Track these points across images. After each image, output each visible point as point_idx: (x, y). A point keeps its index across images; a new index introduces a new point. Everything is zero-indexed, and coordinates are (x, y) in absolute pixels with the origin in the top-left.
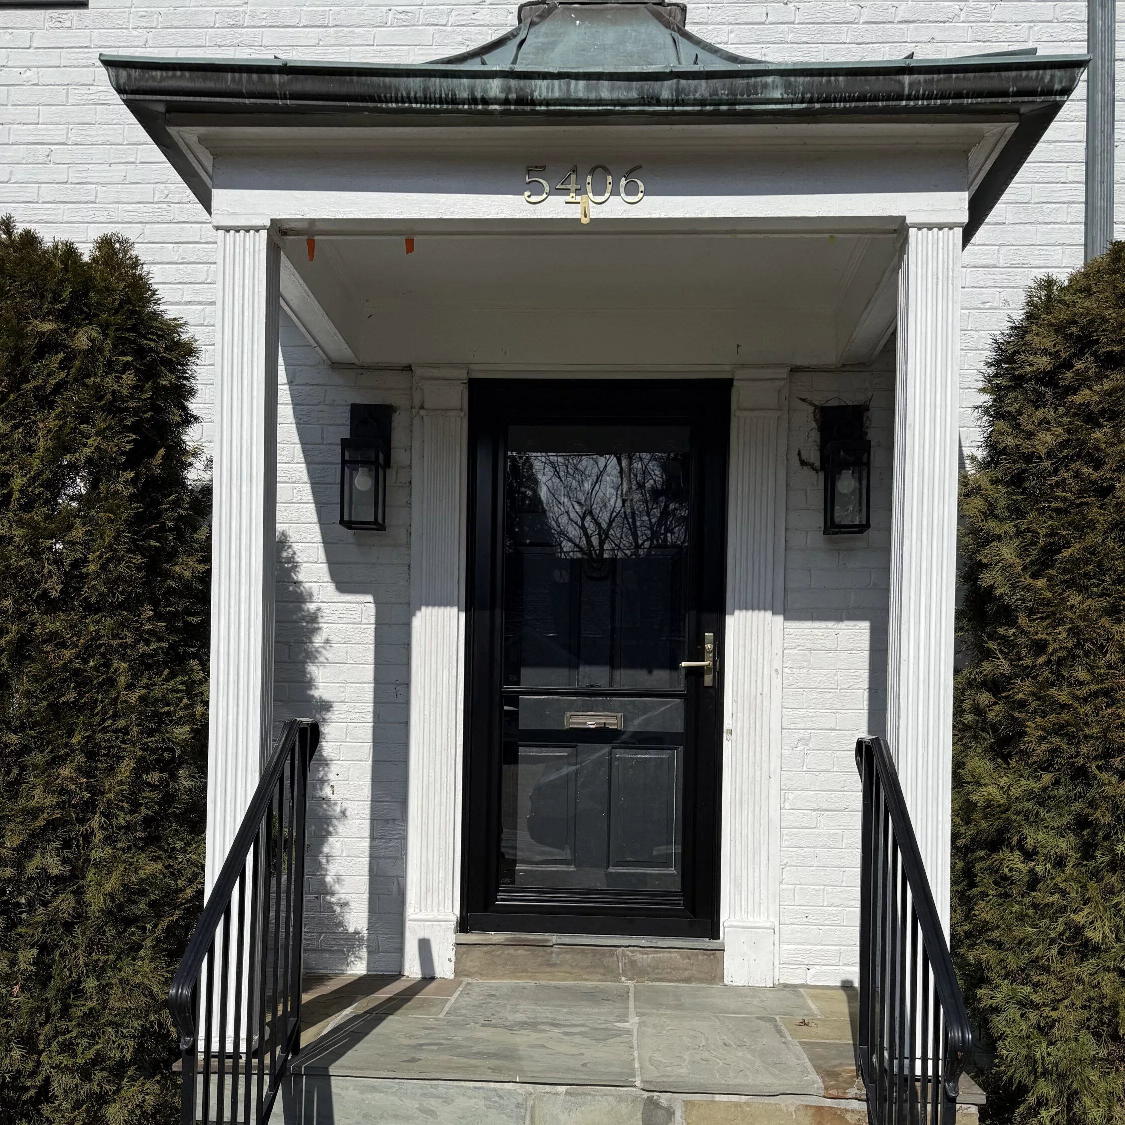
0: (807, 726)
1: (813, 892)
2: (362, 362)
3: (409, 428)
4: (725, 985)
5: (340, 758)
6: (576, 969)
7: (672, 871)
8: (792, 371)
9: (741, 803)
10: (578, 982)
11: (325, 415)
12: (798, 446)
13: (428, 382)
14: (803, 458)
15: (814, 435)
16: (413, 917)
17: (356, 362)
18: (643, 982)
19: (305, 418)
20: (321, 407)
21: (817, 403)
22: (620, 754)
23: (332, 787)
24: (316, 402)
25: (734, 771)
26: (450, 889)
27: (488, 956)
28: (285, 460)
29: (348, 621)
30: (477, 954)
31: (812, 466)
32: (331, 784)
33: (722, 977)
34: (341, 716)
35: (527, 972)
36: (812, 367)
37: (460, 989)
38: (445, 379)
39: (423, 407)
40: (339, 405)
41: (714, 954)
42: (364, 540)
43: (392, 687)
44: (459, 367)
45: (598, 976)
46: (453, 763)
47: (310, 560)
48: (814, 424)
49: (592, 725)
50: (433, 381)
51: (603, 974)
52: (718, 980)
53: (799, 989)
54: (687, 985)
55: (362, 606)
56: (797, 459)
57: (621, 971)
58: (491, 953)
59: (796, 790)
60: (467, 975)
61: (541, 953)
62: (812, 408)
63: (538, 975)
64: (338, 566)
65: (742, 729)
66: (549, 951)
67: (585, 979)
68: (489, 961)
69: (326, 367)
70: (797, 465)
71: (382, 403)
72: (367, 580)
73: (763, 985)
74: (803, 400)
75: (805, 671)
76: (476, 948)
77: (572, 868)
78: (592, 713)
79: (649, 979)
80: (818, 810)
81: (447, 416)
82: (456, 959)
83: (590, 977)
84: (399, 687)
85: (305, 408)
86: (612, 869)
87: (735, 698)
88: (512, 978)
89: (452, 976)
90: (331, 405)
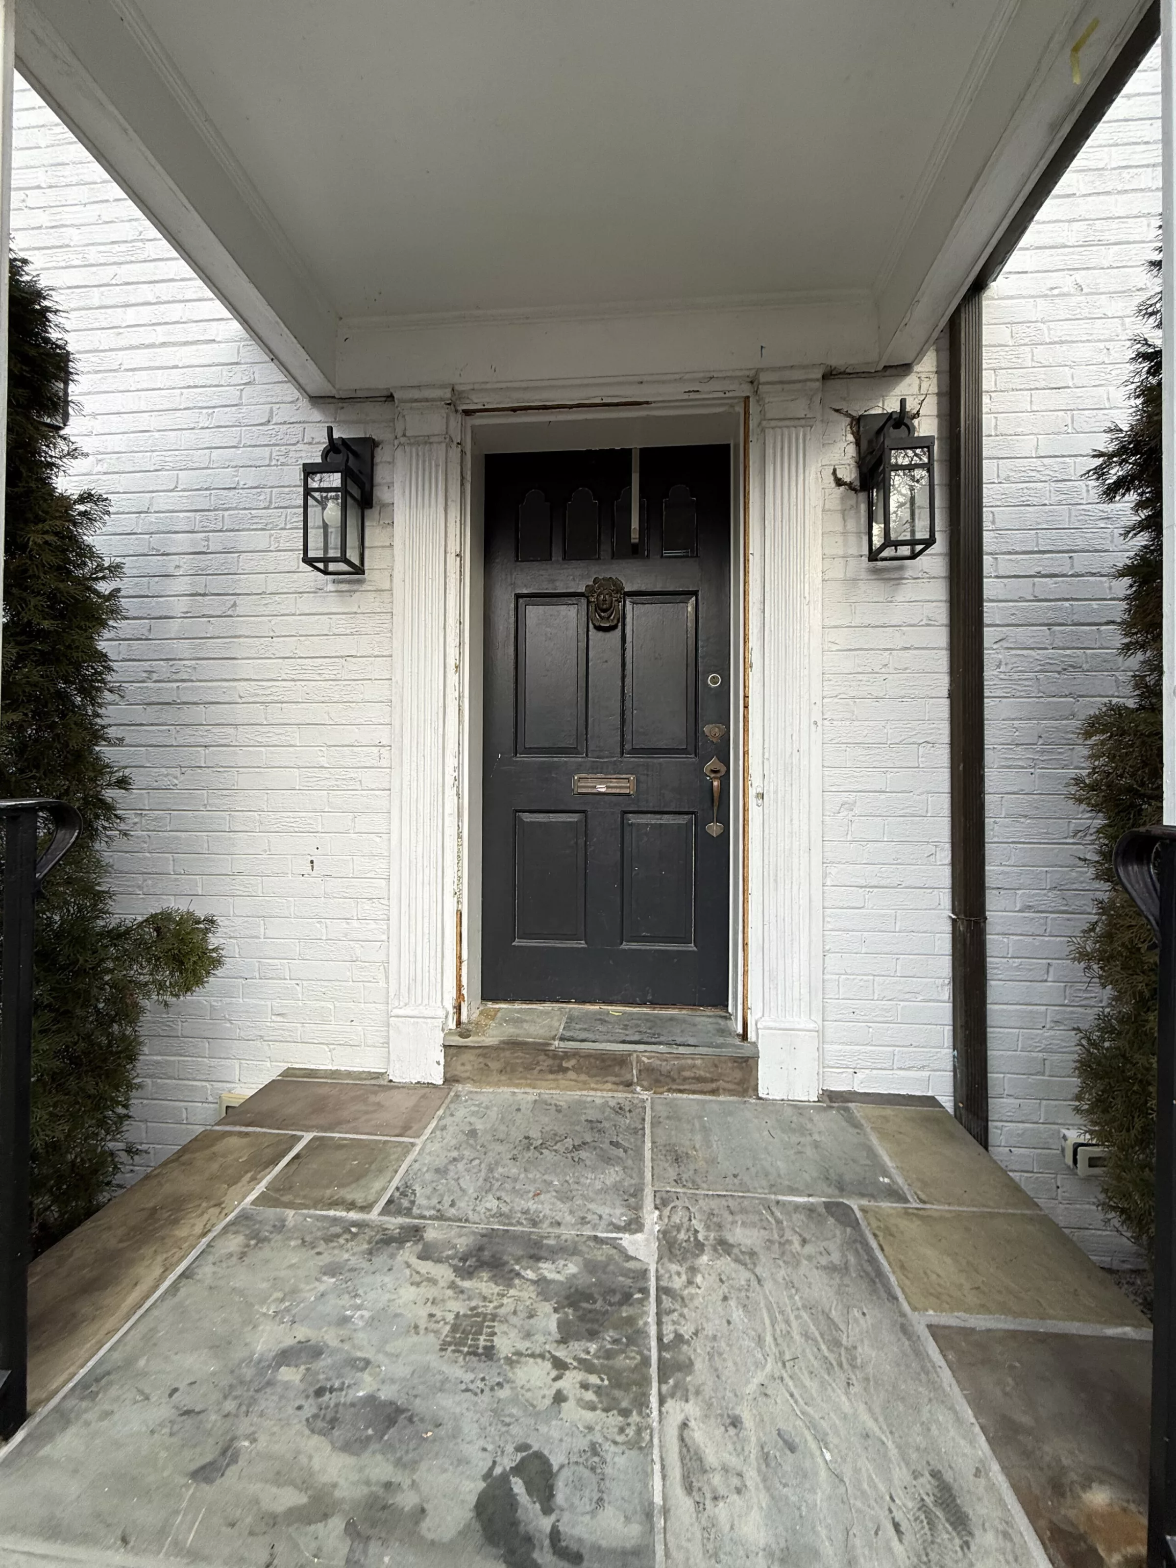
0: (852, 788)
1: (861, 983)
2: (338, 390)
3: (392, 463)
4: (761, 1099)
5: (320, 830)
6: (583, 1077)
7: (692, 947)
8: (825, 377)
9: (776, 881)
10: (585, 1093)
11: (303, 454)
12: (833, 463)
13: (409, 405)
14: (839, 476)
15: (851, 450)
16: (397, 1012)
17: (334, 392)
18: (662, 1093)
19: (282, 459)
20: (300, 446)
21: (854, 414)
22: (633, 819)
23: (312, 862)
24: (294, 441)
25: (766, 842)
26: (439, 980)
27: (481, 1060)
28: (262, 505)
29: (327, 677)
30: (468, 1056)
31: (850, 486)
32: (310, 858)
33: (756, 1089)
34: (321, 783)
35: (526, 1079)
36: (848, 371)
37: (440, 1112)
38: (427, 400)
39: (404, 435)
40: (318, 443)
41: (746, 1061)
42: (344, 587)
43: (375, 750)
44: (442, 386)
45: (609, 1086)
46: (440, 835)
47: (287, 612)
48: (851, 438)
49: (602, 789)
50: (414, 404)
51: (614, 1083)
52: (750, 1092)
53: (850, 1105)
54: (714, 1098)
55: (343, 660)
56: (832, 478)
57: (635, 1080)
58: (484, 1056)
59: (839, 863)
60: (457, 1081)
61: (542, 1057)
62: (848, 420)
63: (539, 1082)
64: (317, 617)
65: (776, 792)
66: (551, 1053)
67: (593, 1089)
68: (482, 1065)
69: (304, 403)
70: (833, 485)
71: (363, 436)
72: (348, 632)
73: (806, 1099)
74: (837, 411)
75: (848, 723)
76: (467, 1050)
77: (582, 944)
78: (602, 776)
79: (669, 1090)
80: (865, 887)
81: (431, 443)
82: (446, 1062)
83: (599, 1086)
84: (383, 750)
85: (283, 448)
86: (625, 946)
87: (766, 756)
88: (508, 1086)
89: (441, 1082)
90: (310, 443)
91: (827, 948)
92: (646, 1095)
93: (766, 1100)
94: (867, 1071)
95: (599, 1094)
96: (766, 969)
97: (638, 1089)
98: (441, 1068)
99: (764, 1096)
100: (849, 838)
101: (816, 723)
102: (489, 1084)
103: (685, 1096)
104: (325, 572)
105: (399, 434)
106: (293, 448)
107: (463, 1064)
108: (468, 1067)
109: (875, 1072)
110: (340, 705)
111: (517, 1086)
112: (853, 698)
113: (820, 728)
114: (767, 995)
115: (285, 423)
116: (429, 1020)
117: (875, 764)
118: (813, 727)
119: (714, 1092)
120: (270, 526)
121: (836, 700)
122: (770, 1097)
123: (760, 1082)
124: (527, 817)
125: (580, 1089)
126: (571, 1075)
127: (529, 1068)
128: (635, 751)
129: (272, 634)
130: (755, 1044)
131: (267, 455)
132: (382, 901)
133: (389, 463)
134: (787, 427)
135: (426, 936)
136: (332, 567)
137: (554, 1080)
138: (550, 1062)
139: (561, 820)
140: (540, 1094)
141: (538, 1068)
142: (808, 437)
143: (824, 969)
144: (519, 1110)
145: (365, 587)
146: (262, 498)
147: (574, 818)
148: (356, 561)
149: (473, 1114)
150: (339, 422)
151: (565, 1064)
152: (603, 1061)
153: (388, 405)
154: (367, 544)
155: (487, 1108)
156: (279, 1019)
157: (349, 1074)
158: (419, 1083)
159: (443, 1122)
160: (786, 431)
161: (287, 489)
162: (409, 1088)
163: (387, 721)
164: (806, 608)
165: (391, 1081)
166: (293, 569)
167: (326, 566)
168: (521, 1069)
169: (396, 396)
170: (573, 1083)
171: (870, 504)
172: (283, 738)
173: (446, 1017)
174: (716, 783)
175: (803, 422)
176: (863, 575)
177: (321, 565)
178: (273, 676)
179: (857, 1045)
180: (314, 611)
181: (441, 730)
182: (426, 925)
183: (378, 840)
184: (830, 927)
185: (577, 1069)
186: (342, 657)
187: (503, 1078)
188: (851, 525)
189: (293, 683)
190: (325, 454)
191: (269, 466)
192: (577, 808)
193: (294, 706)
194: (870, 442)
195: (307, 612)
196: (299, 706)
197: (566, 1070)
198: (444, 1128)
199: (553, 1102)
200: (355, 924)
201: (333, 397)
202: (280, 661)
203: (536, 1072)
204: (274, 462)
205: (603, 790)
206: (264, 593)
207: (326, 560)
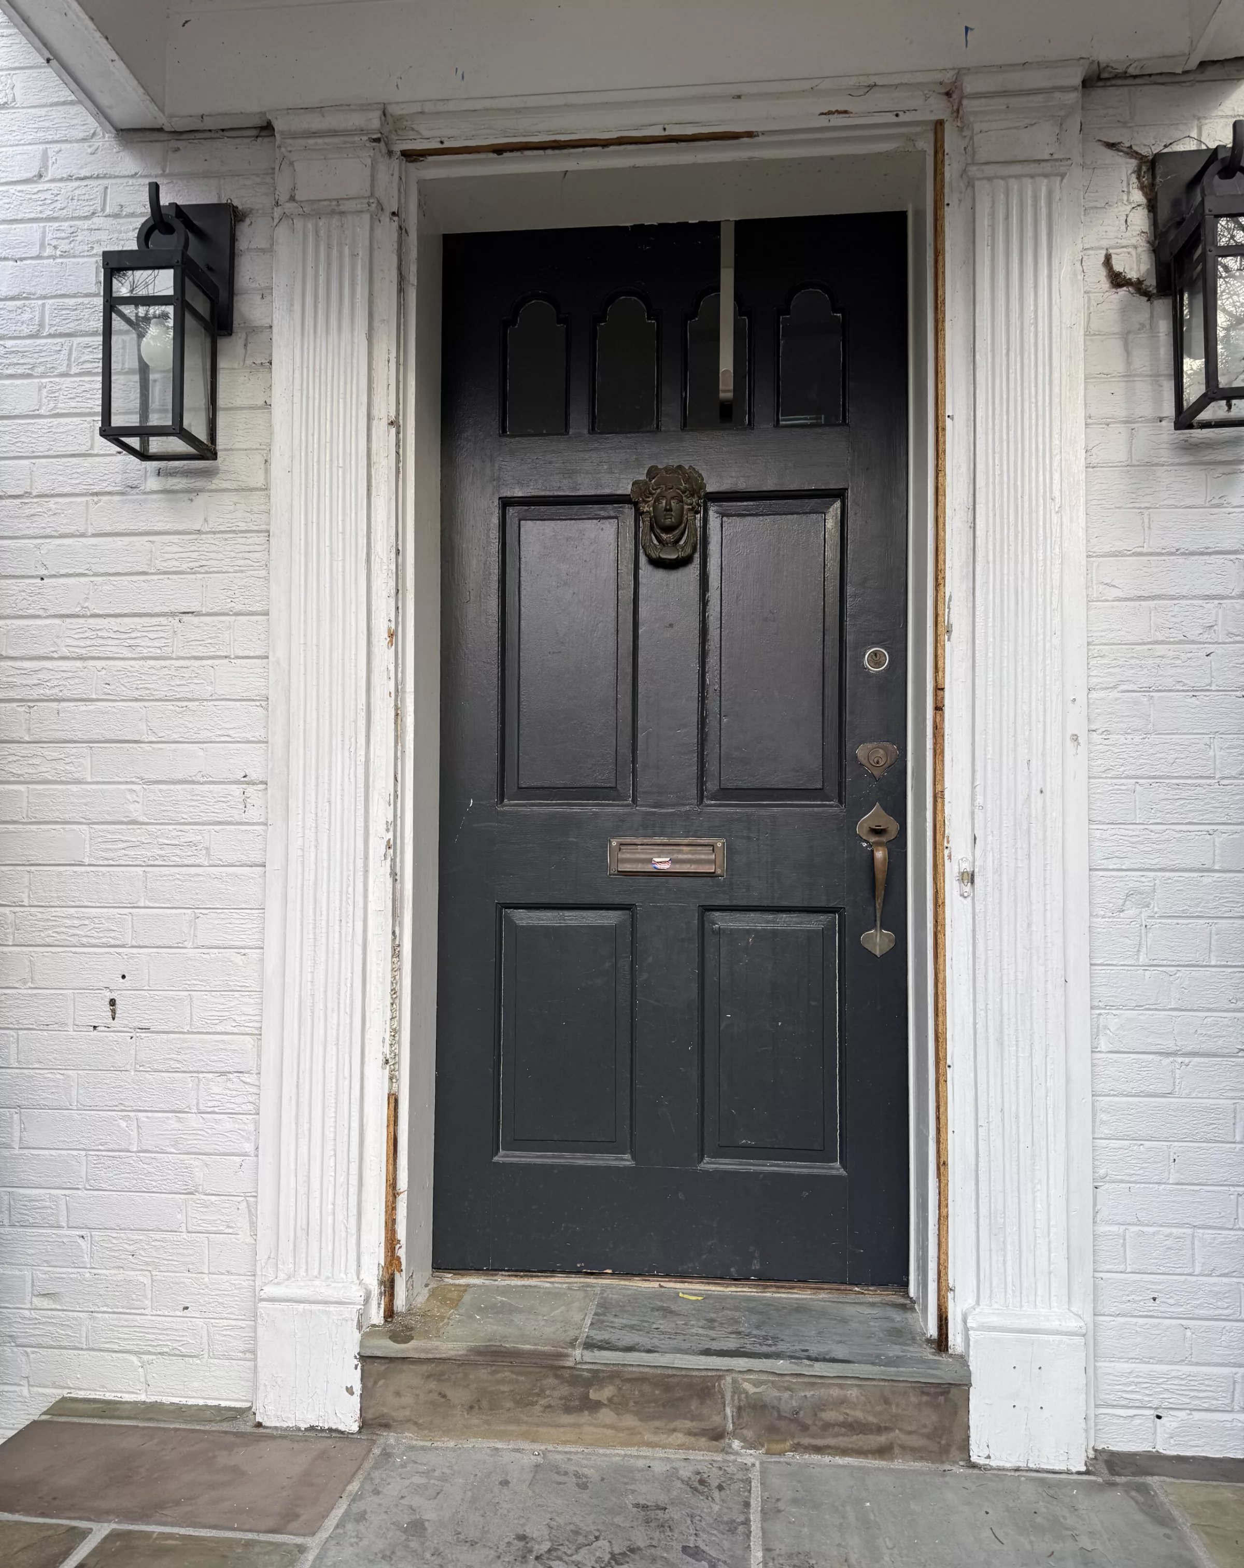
0: (1146, 863)
1: (1169, 1243)
2: (172, 116)
3: (269, 250)
4: (974, 1466)
5: (129, 941)
6: (630, 1421)
7: (836, 1168)
8: (1087, 84)
9: (1000, 1042)
10: (633, 1451)
11: (103, 236)
12: (1104, 243)
13: (302, 142)
14: (1117, 268)
15: (1140, 220)
16: (270, 1291)
17: (161, 120)
18: (781, 1453)
19: (64, 246)
20: (97, 221)
21: (1144, 151)
22: (722, 921)
23: (113, 1002)
24: (86, 211)
25: (980, 965)
26: (353, 1230)
27: (433, 1385)
28: (26, 331)
29: (146, 652)
30: (408, 1378)
31: (1138, 287)
32: (109, 995)
33: (965, 1447)
34: (131, 853)
35: (518, 1422)
36: (1132, 71)
37: (354, 1487)
38: (334, 133)
39: (292, 199)
40: (132, 215)
41: (945, 1393)
42: (178, 483)
43: (236, 790)
44: (364, 107)
45: (680, 1438)
46: (358, 950)
47: (72, 529)
48: (1138, 197)
49: (662, 863)
50: (311, 141)
51: (690, 1433)
52: (954, 1452)
53: (1149, 1479)
54: (883, 1463)
55: (174, 621)
56: (1103, 272)
57: (730, 1427)
58: (438, 1377)
59: (1123, 1007)
60: (387, 1426)
61: (551, 1381)
62: (1133, 163)
63: (542, 1430)
64: (127, 540)
65: (998, 871)
66: (566, 1374)
67: (650, 1445)
68: (434, 1396)
69: (106, 141)
70: (1105, 284)
71: (215, 201)
72: (184, 567)
73: (1063, 1467)
74: (1112, 146)
75: (1137, 739)
76: (406, 1367)
77: (626, 1161)
78: (666, 840)
79: (796, 1448)
80: (1174, 1054)
81: (342, 213)
82: (364, 1388)
83: (662, 1438)
84: (250, 790)
85: (67, 224)
86: (708, 1164)
87: (979, 800)
88: (484, 1436)
89: (355, 1428)
90: (116, 216)
91: (1102, 1172)
92: (751, 1457)
93: (986, 1468)
94: (1182, 1414)
95: (660, 1453)
96: (983, 1210)
97: (736, 1444)
98: (356, 1400)
99: (982, 1461)
100: (1143, 959)
101: (1075, 738)
102: (447, 1432)
103: (827, 1459)
104: (143, 456)
105: (283, 198)
106: (85, 224)
107: (398, 1394)
108: (408, 1399)
109: (1197, 1415)
110: (170, 706)
111: (501, 1435)
112: (1149, 690)
113: (1083, 749)
114: (984, 1264)
115: (70, 178)
116: (332, 1308)
117: (1192, 817)
118: (1069, 744)
119: (883, 1452)
120: (41, 369)
121: (1114, 694)
122: (993, 1463)
123: (973, 1433)
124: (523, 918)
125: (624, 1444)
126: (606, 1416)
127: (523, 1401)
128: (726, 793)
129: (43, 572)
130: (962, 1359)
131: (37, 237)
132: (247, 1078)
133: (263, 251)
134: (1017, 177)
135: (330, 1145)
136: (156, 445)
137: (574, 1425)
138: (565, 1390)
139: (585, 922)
140: (544, 1454)
141: (543, 1402)
142: (1057, 196)
143: (1096, 1213)
144: (505, 1483)
145: (217, 483)
146: (26, 316)
147: (610, 918)
148: (201, 433)
149: (418, 1489)
150: (170, 175)
151: (593, 1395)
152: (668, 1388)
153: (263, 143)
154: (221, 402)
155: (444, 1478)
156: (46, 1303)
157: (179, 1411)
158: (312, 1428)
159: (360, 1506)
160: (1014, 185)
161: (71, 302)
162: (293, 1439)
163: (259, 734)
164: (1055, 518)
165: (259, 1425)
166: (83, 449)
167: (145, 444)
168: (509, 1404)
169: (278, 125)
170: (610, 1432)
171: (1178, 323)
172: (61, 766)
173: (367, 1300)
174: (880, 854)
175: (1047, 167)
176: (1165, 455)
177: (134, 442)
178: (42, 651)
179: (1160, 1362)
180: (121, 528)
181: (362, 752)
182: (330, 1123)
183: (238, 960)
184: (1105, 1131)
185: (618, 1405)
186: (173, 614)
187: (475, 1421)
188: (1141, 360)
189: (79, 664)
190: (146, 235)
191: (38, 257)
192: (617, 900)
193: (82, 707)
194: (1176, 203)
195: (108, 529)
196: (92, 707)
197: (596, 1406)
198: (361, 1517)
199: (572, 1468)
200: (194, 1121)
201: (160, 130)
202: (57, 621)
203: (538, 1408)
204: (48, 251)
205: (666, 867)
206: (27, 494)
207: (145, 432)
